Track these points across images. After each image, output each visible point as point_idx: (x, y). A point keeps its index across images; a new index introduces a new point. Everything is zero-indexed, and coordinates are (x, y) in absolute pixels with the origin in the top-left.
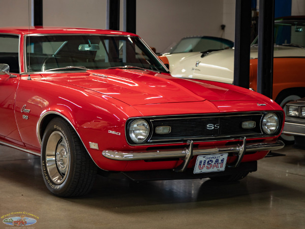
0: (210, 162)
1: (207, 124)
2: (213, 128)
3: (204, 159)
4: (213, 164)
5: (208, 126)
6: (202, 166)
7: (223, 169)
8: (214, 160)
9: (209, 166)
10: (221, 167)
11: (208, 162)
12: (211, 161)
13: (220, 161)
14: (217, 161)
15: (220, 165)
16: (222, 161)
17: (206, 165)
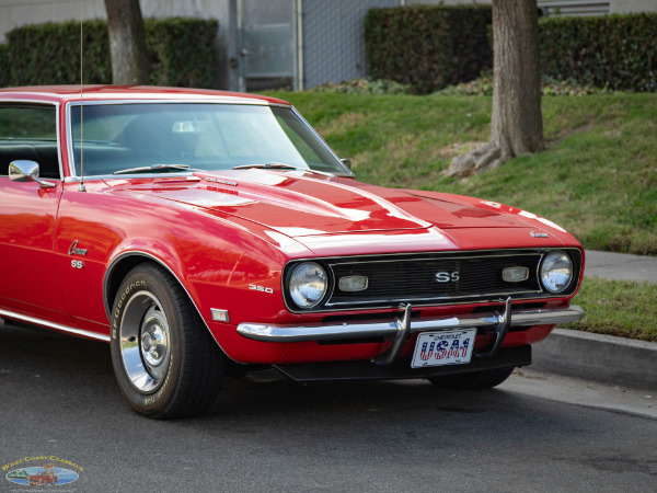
0: (443, 346)
1: (436, 272)
2: (448, 279)
3: (431, 340)
4: (448, 348)
5: (438, 275)
6: (427, 354)
7: (467, 359)
8: (450, 342)
9: (441, 353)
10: (464, 355)
11: (439, 345)
12: (444, 342)
13: (461, 344)
14: (456, 343)
15: (460, 352)
16: (466, 343)
17: (435, 351)
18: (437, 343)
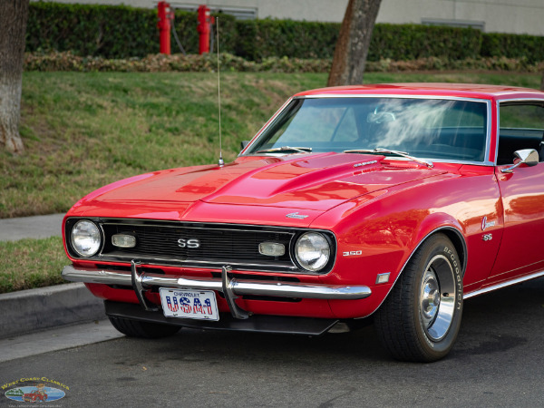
0: (185, 302)
1: (177, 238)
2: (185, 245)
3: (171, 295)
4: (192, 304)
6: (173, 306)
7: (215, 317)
8: (192, 299)
9: (186, 308)
10: (210, 312)
11: (181, 300)
12: (185, 299)
13: (203, 303)
14: (196, 301)
15: (206, 309)
16: (207, 302)
17: (180, 305)
18: (178, 298)
